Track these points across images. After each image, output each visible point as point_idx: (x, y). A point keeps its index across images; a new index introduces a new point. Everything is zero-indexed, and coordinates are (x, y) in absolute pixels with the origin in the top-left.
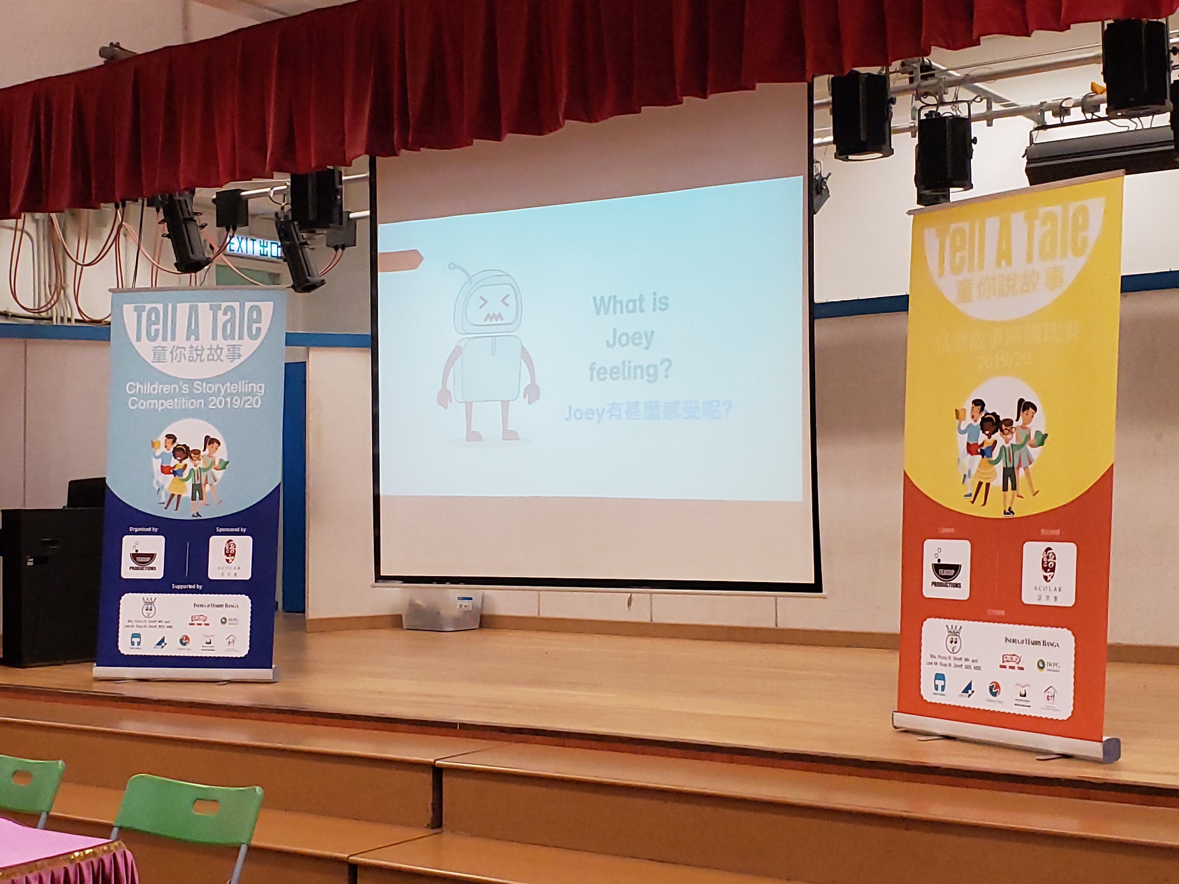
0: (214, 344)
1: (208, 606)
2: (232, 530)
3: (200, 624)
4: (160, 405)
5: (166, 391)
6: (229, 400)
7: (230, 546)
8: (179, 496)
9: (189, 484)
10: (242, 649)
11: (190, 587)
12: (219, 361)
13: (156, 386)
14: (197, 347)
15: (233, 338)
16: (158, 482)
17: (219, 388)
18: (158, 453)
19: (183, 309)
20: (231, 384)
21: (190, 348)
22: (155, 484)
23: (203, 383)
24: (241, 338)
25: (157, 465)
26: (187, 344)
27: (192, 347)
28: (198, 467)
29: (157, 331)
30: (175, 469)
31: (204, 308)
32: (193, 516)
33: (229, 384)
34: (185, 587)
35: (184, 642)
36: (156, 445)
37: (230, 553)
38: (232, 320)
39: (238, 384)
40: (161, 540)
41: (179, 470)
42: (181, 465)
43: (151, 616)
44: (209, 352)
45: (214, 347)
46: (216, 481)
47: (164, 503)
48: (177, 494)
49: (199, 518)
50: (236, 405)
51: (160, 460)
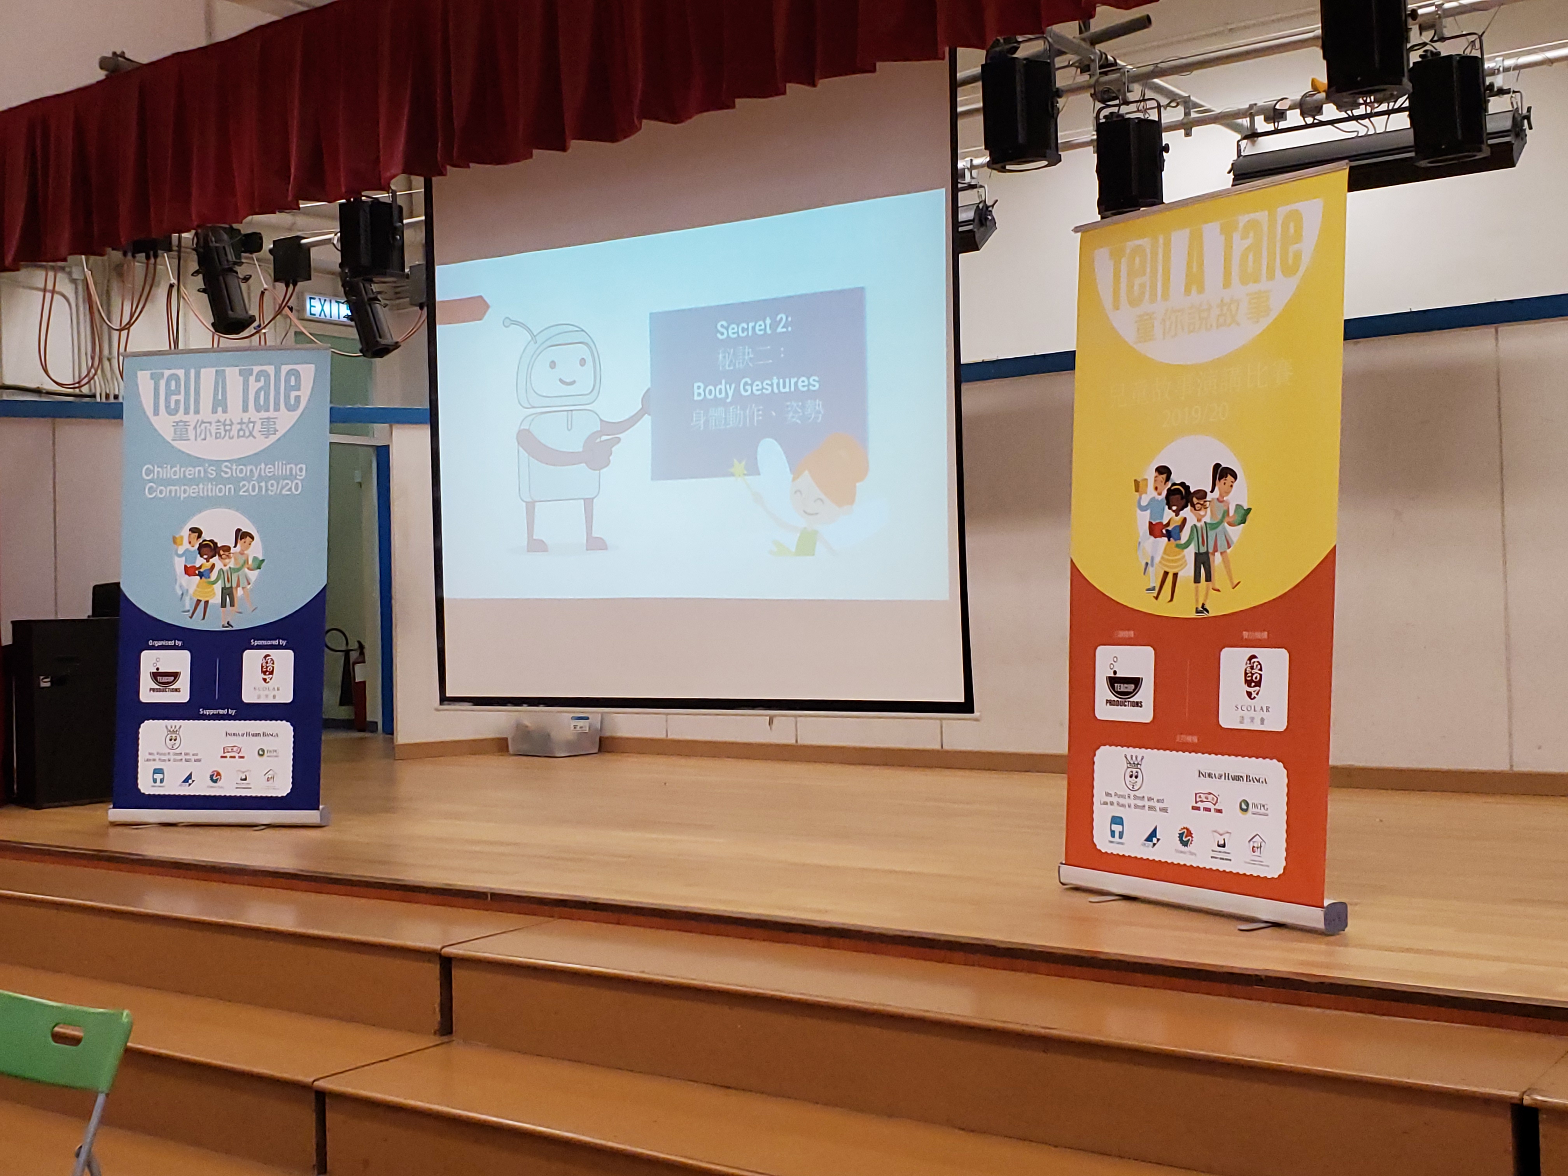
0: (246, 417)
1: (243, 735)
2: (269, 643)
3: (234, 757)
4: (183, 492)
5: (190, 475)
6: (263, 484)
7: (267, 663)
8: (207, 602)
9: (218, 588)
10: (283, 787)
11: (221, 712)
12: (251, 438)
13: (177, 469)
14: (226, 420)
15: (268, 410)
16: (181, 586)
17: (251, 470)
18: (181, 551)
19: (208, 375)
20: (266, 465)
21: (216, 422)
22: (177, 587)
23: (232, 465)
24: (277, 409)
25: (179, 564)
26: (213, 418)
27: (219, 421)
28: (227, 567)
29: (177, 402)
30: (201, 570)
31: (232, 374)
32: (223, 626)
33: (263, 466)
34: (216, 712)
35: (214, 778)
36: (178, 541)
37: (267, 671)
38: (266, 388)
39: (274, 466)
40: (186, 655)
41: (205, 571)
42: (208, 565)
43: (175, 747)
44: (239, 427)
45: (245, 420)
46: (249, 584)
47: (188, 611)
48: (203, 600)
49: (230, 629)
50: (272, 491)
51: (184, 558)
